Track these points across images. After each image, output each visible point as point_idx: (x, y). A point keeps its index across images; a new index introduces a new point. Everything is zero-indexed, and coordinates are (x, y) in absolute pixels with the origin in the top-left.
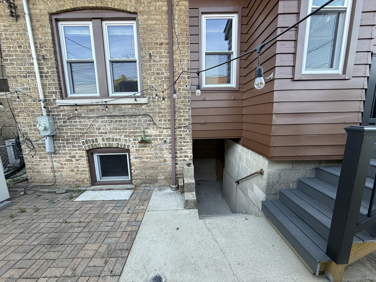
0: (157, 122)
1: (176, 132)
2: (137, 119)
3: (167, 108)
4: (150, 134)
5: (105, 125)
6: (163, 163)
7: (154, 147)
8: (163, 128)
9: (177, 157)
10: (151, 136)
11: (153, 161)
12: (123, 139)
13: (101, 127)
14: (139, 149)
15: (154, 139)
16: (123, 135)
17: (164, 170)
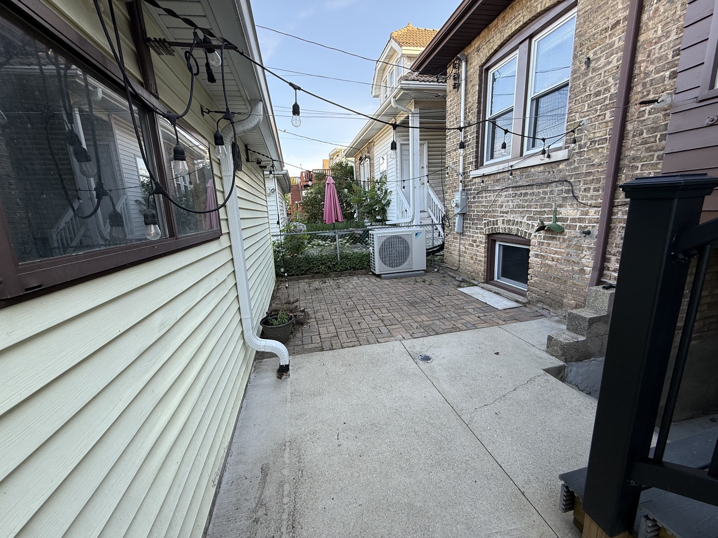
0: (580, 194)
1: (617, 213)
2: (548, 189)
3: (605, 162)
4: (565, 217)
5: (508, 201)
6: (577, 276)
7: (567, 242)
8: (591, 206)
9: (608, 269)
10: (565, 220)
11: (562, 267)
12: (525, 223)
13: (504, 204)
14: (544, 241)
15: (570, 227)
16: (526, 217)
17: (577, 289)
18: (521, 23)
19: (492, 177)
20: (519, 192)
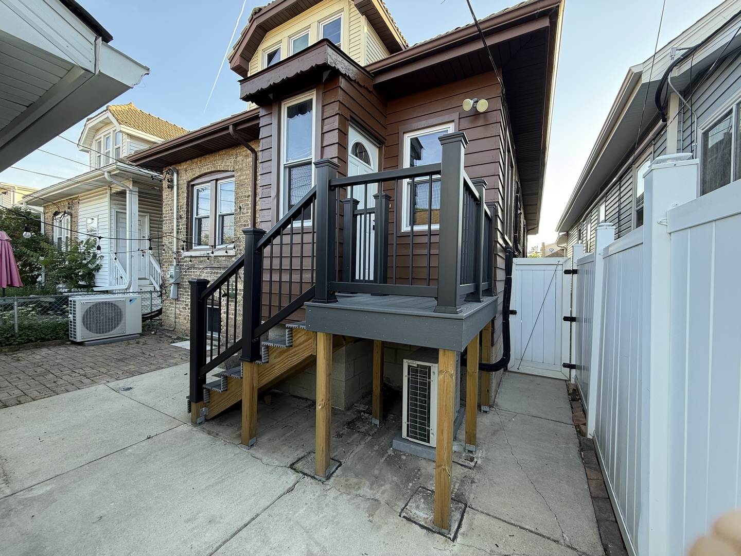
5: (208, 276)
18: (210, 170)
19: (198, 259)
20: (213, 271)
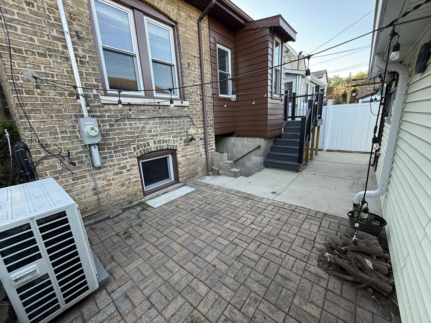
2: (181, 120)
3: (200, 110)
4: (191, 133)
5: (156, 127)
6: (200, 157)
7: (194, 145)
8: (199, 128)
12: (172, 140)
13: (152, 129)
14: (184, 147)
16: (172, 136)
17: (201, 163)
19: (135, 107)
